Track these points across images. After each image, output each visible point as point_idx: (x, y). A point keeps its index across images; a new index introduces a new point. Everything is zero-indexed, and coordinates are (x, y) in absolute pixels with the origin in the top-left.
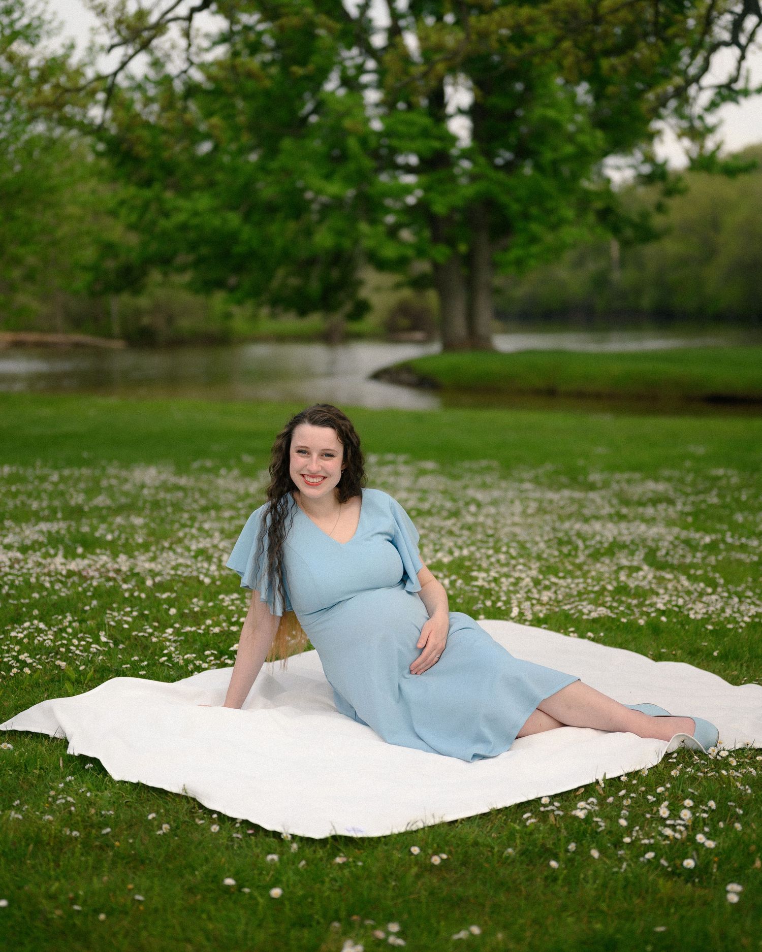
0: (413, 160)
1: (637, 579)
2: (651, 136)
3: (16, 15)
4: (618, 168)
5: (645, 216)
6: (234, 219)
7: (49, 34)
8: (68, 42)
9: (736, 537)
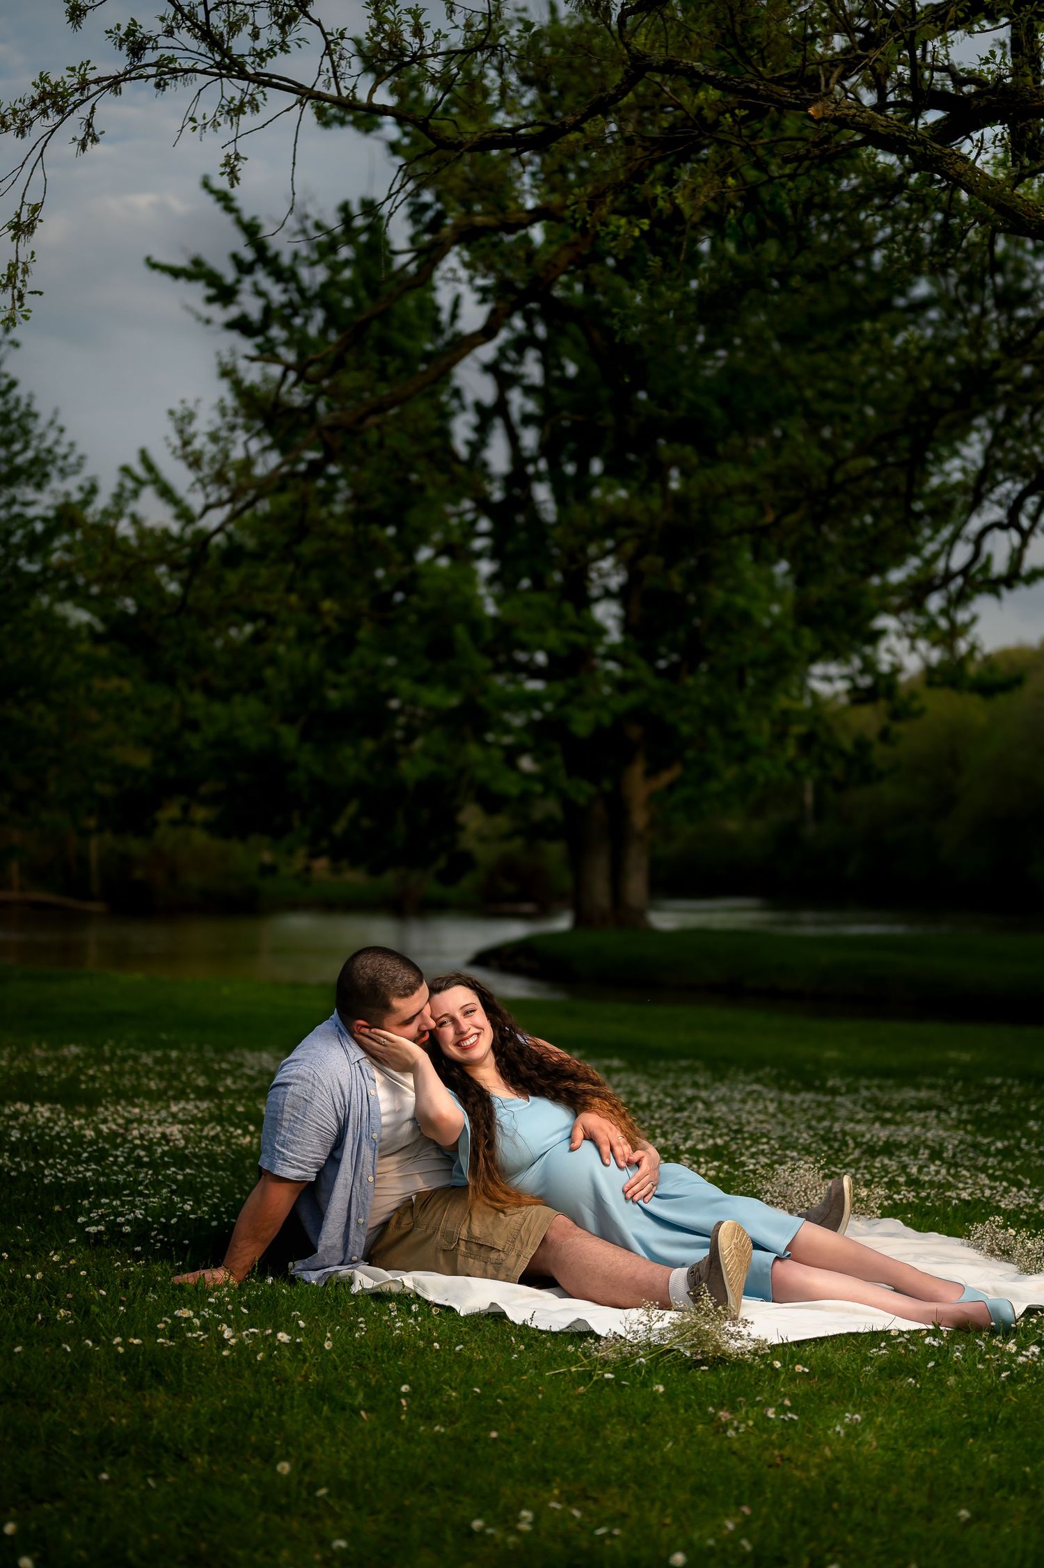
0: (541, 658)
1: (928, 1173)
2: (875, 637)
3: (17, 447)
4: (828, 679)
5: (862, 745)
6: (289, 736)
7: (63, 473)
8: (87, 485)
9: (1033, 1144)
